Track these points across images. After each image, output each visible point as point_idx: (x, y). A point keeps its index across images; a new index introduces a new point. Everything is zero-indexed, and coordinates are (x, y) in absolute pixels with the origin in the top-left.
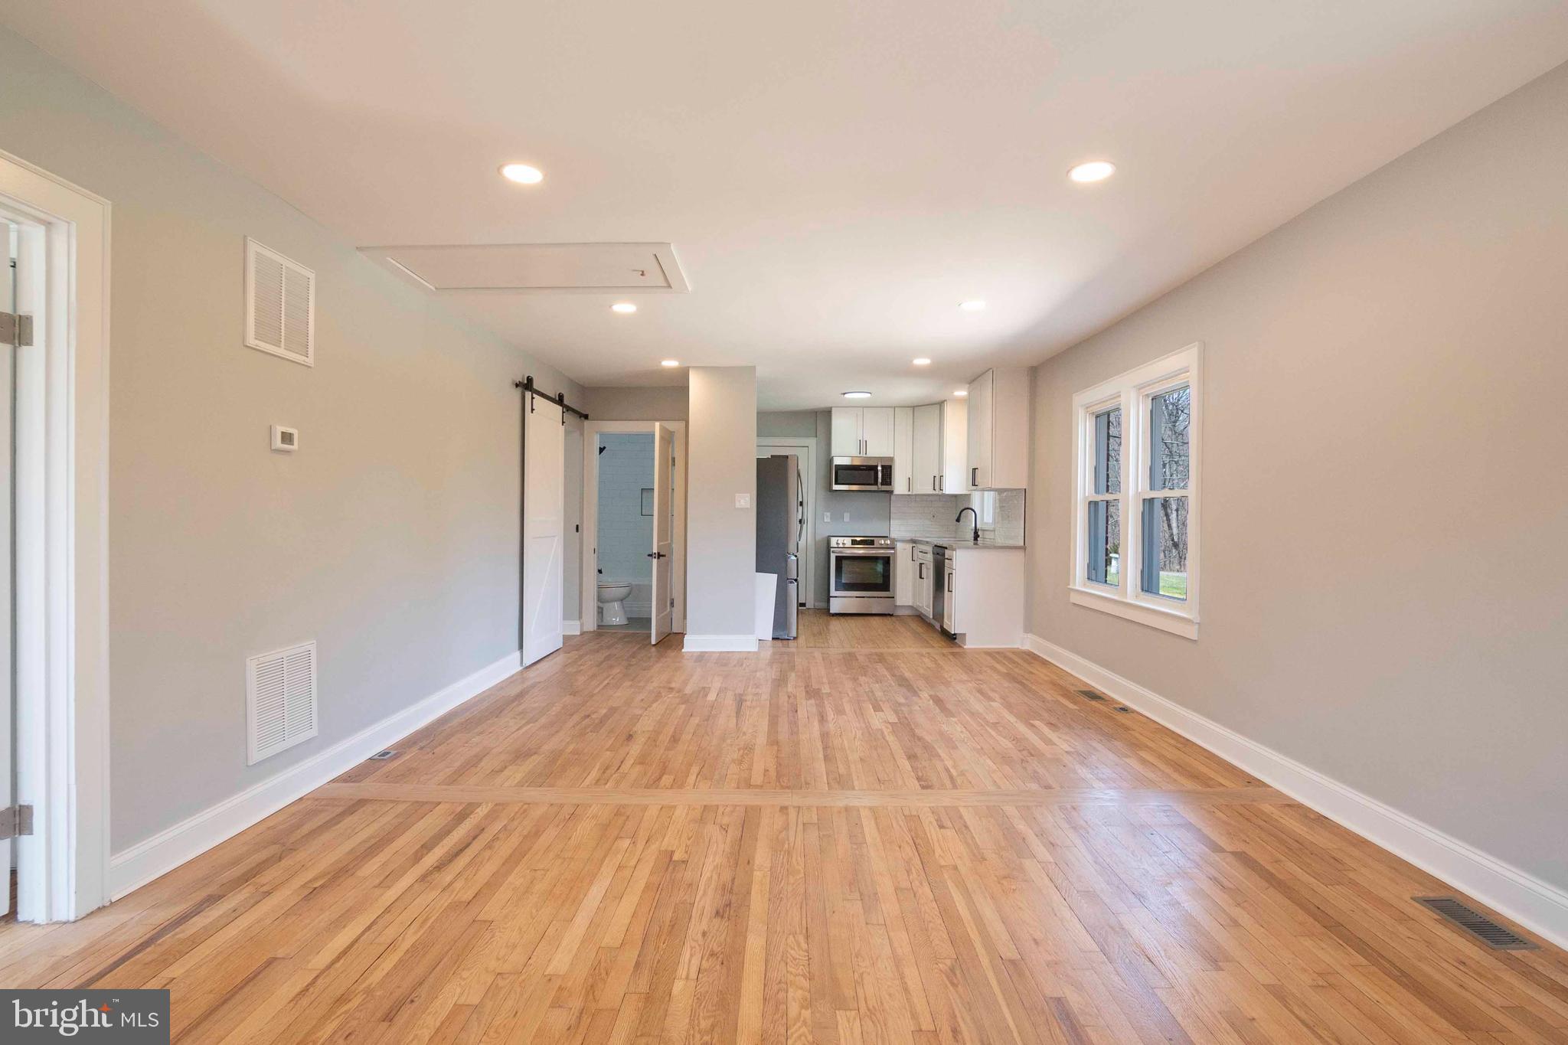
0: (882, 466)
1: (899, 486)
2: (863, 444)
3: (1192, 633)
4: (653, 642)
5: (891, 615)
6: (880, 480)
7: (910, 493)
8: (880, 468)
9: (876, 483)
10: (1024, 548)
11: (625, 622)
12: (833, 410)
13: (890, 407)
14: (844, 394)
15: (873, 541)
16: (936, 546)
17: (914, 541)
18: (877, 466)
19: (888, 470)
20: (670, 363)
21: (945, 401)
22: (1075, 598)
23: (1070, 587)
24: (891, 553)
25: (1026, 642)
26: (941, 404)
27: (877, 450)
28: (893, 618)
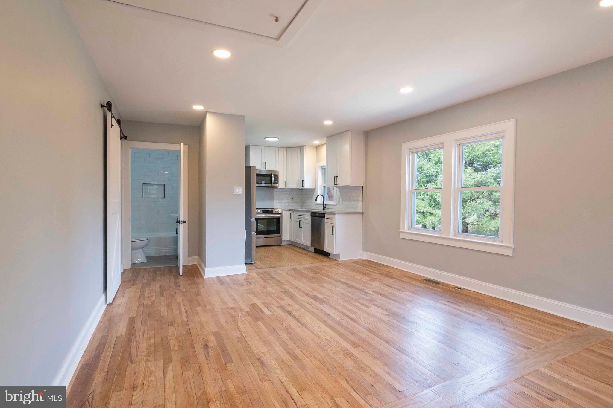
0: (274, 175)
1: (280, 185)
2: (264, 164)
3: (509, 252)
4: (181, 273)
5: (280, 245)
6: (273, 182)
7: (285, 188)
8: (273, 176)
9: (271, 183)
10: (362, 213)
11: (145, 260)
12: (251, 147)
13: (277, 147)
14: (265, 138)
15: (272, 210)
16: (312, 212)
17: (290, 210)
18: (271, 175)
19: (276, 176)
20: (198, 108)
21: (304, 146)
22: (402, 236)
23: (401, 230)
24: (280, 216)
25: (365, 256)
26: (301, 148)
27: (271, 167)
28: (282, 247)
